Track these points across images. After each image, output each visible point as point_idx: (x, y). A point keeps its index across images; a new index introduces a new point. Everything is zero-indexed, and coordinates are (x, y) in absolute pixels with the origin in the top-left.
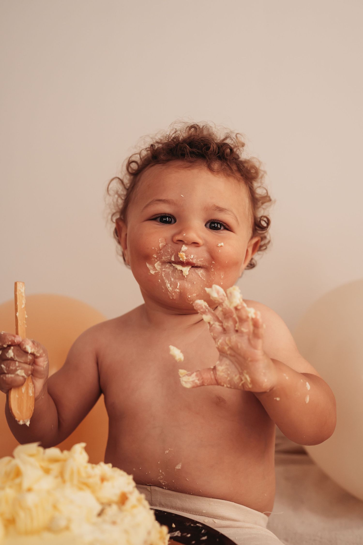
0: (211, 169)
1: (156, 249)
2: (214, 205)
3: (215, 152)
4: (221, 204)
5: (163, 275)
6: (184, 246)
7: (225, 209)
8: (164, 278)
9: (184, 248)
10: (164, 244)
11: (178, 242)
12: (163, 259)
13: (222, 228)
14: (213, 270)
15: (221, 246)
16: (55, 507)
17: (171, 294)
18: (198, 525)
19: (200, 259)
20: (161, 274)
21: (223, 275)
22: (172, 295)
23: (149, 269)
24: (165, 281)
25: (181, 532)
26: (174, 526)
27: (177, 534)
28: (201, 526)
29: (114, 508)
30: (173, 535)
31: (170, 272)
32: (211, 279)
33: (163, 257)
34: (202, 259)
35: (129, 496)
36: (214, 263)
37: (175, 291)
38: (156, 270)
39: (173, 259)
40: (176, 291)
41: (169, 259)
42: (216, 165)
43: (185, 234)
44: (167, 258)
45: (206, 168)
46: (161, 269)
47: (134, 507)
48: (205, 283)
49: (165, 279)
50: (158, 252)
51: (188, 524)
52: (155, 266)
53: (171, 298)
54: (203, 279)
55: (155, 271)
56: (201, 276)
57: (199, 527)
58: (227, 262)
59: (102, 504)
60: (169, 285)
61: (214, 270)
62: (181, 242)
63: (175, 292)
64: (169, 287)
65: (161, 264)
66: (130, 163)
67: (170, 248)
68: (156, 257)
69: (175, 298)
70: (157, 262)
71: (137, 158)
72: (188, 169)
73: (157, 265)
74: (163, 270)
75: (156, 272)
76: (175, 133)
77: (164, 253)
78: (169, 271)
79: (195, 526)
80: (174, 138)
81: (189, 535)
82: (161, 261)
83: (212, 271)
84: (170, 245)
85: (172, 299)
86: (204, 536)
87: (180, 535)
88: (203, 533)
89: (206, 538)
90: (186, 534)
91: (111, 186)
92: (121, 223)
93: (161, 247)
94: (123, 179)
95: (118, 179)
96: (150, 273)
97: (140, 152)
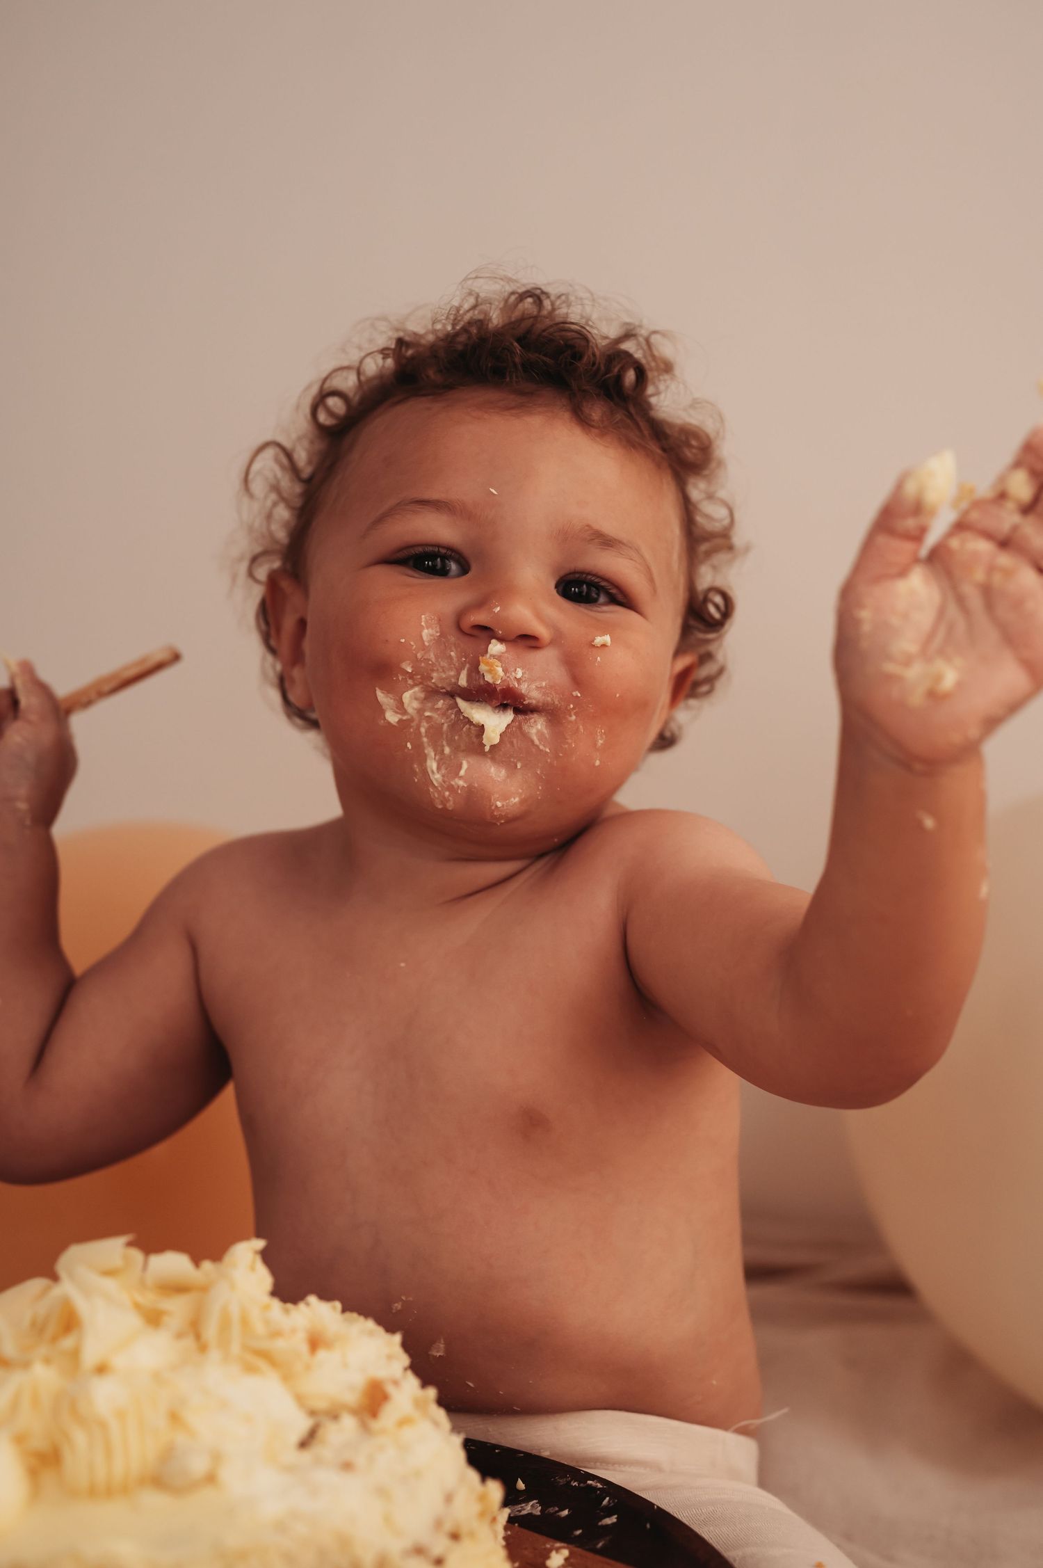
0: (582, 419)
1: (412, 643)
2: (588, 526)
4: (609, 527)
5: (423, 730)
6: (493, 641)
7: (620, 542)
8: (425, 740)
9: (496, 647)
10: (437, 632)
11: (475, 632)
12: (433, 681)
13: (602, 599)
14: (574, 718)
15: (604, 646)
16: (175, 1418)
17: (439, 792)
18: (589, 1482)
19: (538, 684)
20: (418, 727)
21: (601, 739)
22: (444, 797)
23: (384, 707)
24: (426, 752)
25: (540, 1503)
26: (521, 1485)
27: (531, 1508)
28: (599, 1486)
29: (349, 1423)
30: (520, 1511)
31: (446, 725)
32: (566, 746)
33: (435, 675)
34: (544, 684)
35: (390, 1389)
36: (579, 695)
37: (453, 786)
38: (405, 712)
39: (463, 682)
40: (456, 787)
41: (453, 680)
42: (596, 412)
43: (498, 609)
44: (446, 678)
45: (567, 415)
46: (420, 711)
47: (404, 1422)
48: (549, 761)
49: (426, 745)
50: (419, 656)
51: (562, 1482)
52: (404, 700)
53: (440, 807)
54: (541, 751)
55: (400, 716)
56: (537, 742)
57: (595, 1488)
58: (618, 695)
59: (312, 1413)
60: (434, 766)
61: (576, 720)
62: (486, 632)
63: (451, 788)
64: (433, 772)
65: (422, 695)
66: (322, 396)
67: (453, 648)
68: (410, 670)
69: (450, 805)
70: (412, 687)
71: (348, 382)
72: (513, 411)
73: (411, 697)
74: (427, 714)
75: (405, 718)
76: (474, 307)
77: (437, 661)
78: (443, 724)
79: (582, 1485)
80: (470, 323)
81: (566, 1512)
82: (428, 686)
83: (571, 722)
84: (452, 639)
85: (442, 808)
86: (609, 1516)
87: (539, 1513)
88: (606, 1507)
89: (613, 1519)
90: (557, 1509)
91: (256, 466)
92: (285, 584)
93: (429, 642)
94: (293, 450)
95: (278, 450)
96: (385, 719)
97: (361, 362)
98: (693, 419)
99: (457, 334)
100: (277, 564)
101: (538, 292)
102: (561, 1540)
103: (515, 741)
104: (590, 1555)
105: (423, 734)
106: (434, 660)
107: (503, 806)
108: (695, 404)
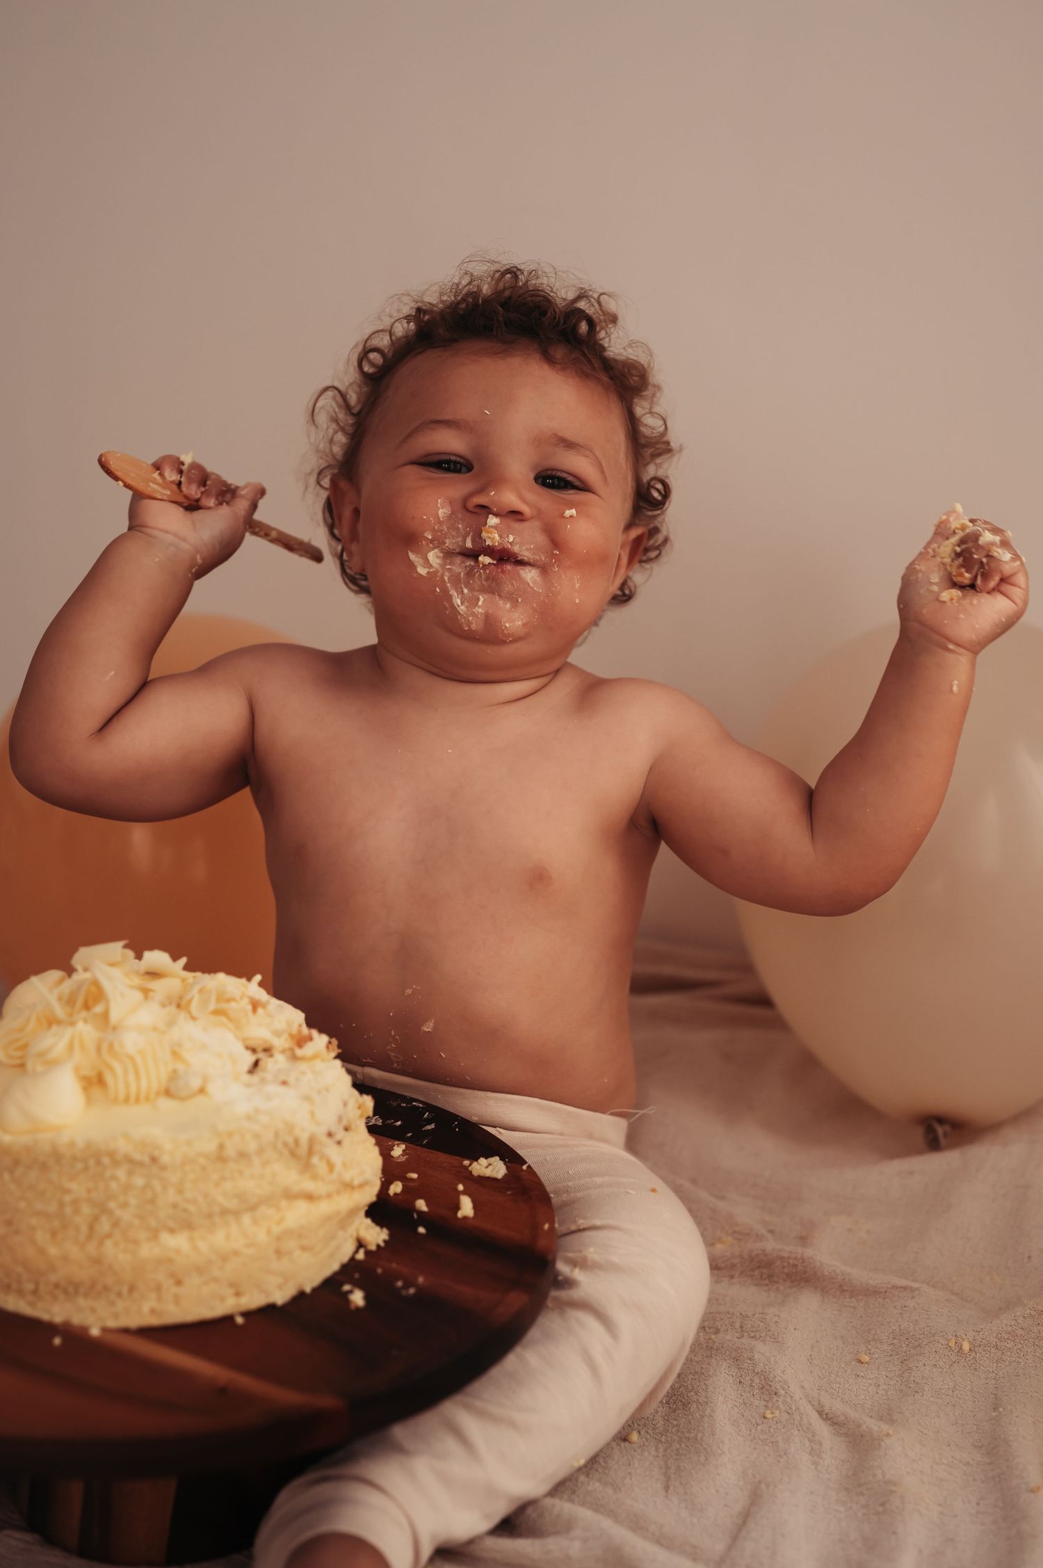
0: (549, 360)
1: (431, 519)
2: (555, 434)
3: (559, 321)
4: (568, 434)
5: (446, 578)
6: (491, 516)
7: (578, 445)
8: (449, 585)
9: (493, 521)
10: (449, 511)
11: (476, 510)
12: (446, 545)
14: (556, 569)
15: (572, 517)
17: (464, 619)
19: (526, 546)
20: (443, 576)
21: (578, 582)
22: (468, 621)
23: (416, 564)
24: (451, 593)
31: (462, 574)
32: (553, 590)
33: (447, 541)
34: (531, 546)
36: (558, 554)
37: (474, 613)
38: (431, 566)
39: (469, 544)
40: (476, 613)
41: (461, 544)
42: (559, 352)
43: (493, 493)
44: (456, 543)
45: (538, 356)
46: (443, 566)
48: (541, 599)
49: (450, 588)
50: (436, 528)
52: (429, 558)
53: (466, 626)
54: (535, 590)
55: (428, 569)
56: (531, 585)
58: (585, 552)
60: (459, 602)
61: (558, 570)
62: (485, 510)
63: (472, 616)
64: (458, 605)
65: (441, 555)
66: (365, 352)
67: (460, 522)
68: (430, 538)
69: (473, 627)
70: (433, 549)
71: (383, 341)
73: (434, 557)
74: (447, 567)
75: (431, 570)
77: (449, 531)
78: (460, 573)
82: (443, 549)
83: (554, 572)
84: (460, 516)
85: (468, 627)
87: (381, 1124)
88: (427, 1119)
89: (433, 1126)
90: (393, 1121)
91: (319, 404)
92: (343, 484)
93: (443, 518)
94: (347, 392)
95: (336, 392)
96: (417, 572)
97: (392, 326)
98: (632, 354)
99: (459, 303)
100: (336, 471)
101: (515, 270)
102: (399, 1140)
103: (514, 583)
104: (419, 1148)
105: (447, 581)
106: (446, 531)
107: (510, 627)
108: (632, 344)
